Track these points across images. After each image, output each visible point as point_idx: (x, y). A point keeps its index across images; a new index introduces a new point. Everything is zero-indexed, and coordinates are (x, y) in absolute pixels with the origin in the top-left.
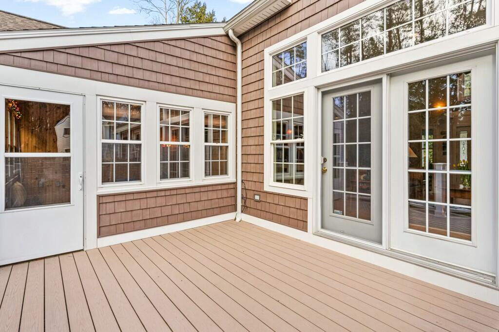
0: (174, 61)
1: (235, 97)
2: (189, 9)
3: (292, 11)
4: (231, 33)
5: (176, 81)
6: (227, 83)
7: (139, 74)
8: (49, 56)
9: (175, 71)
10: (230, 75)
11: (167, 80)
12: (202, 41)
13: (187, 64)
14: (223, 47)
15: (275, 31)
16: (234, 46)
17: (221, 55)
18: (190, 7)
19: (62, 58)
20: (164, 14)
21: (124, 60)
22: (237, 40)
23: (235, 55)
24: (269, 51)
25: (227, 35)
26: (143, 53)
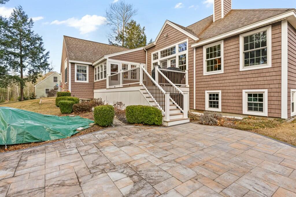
0: (133, 56)
1: (146, 63)
2: (129, 24)
3: (156, 46)
4: (145, 49)
5: (134, 60)
6: (144, 59)
7: (127, 59)
8: (115, 57)
9: (133, 58)
10: (145, 58)
11: (132, 60)
12: (139, 51)
13: (136, 56)
14: (143, 52)
15: (153, 50)
16: (145, 52)
17: (142, 54)
18: (129, 23)
19: (117, 57)
20: (117, 25)
21: (125, 57)
22: (146, 50)
23: (146, 53)
24: (152, 53)
25: (144, 49)
26: (128, 55)
